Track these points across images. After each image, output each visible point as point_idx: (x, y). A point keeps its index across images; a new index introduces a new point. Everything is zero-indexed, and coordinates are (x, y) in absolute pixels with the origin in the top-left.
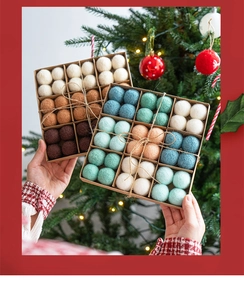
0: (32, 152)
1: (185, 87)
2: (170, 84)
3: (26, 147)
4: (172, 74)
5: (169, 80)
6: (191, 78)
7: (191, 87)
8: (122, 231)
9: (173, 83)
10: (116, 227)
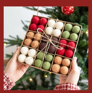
0: (9, 46)
1: (84, 18)
2: (76, 17)
3: (7, 43)
4: (78, 12)
5: (76, 15)
6: (87, 14)
7: (86, 18)
8: (50, 84)
9: (78, 16)
10: (48, 82)
